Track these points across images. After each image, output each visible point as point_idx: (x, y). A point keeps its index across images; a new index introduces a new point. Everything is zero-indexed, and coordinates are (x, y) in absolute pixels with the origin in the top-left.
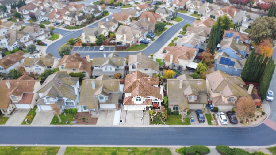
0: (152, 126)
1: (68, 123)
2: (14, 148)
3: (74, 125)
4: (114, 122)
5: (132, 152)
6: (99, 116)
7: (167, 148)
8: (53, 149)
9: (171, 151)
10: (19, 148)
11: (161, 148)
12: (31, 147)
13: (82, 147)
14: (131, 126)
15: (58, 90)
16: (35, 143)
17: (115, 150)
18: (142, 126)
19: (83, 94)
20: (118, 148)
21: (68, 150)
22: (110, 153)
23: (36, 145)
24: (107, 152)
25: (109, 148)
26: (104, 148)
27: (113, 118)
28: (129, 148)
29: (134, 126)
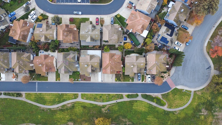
0: (116, 82)
1: (78, 80)
2: (59, 94)
3: (80, 81)
4: (99, 80)
5: (108, 96)
6: (91, 76)
7: (122, 94)
8: (76, 94)
9: (123, 96)
10: (62, 94)
11: (120, 94)
12: (66, 94)
13: (88, 94)
14: (107, 82)
15: (68, 68)
16: (67, 92)
17: (101, 95)
18: (112, 82)
19: (81, 69)
20: (102, 94)
21: (82, 95)
22: (99, 96)
23: (68, 93)
24: (98, 96)
25: (99, 94)
26: (96, 94)
27: (98, 77)
28: (106, 94)
29: (108, 82)
